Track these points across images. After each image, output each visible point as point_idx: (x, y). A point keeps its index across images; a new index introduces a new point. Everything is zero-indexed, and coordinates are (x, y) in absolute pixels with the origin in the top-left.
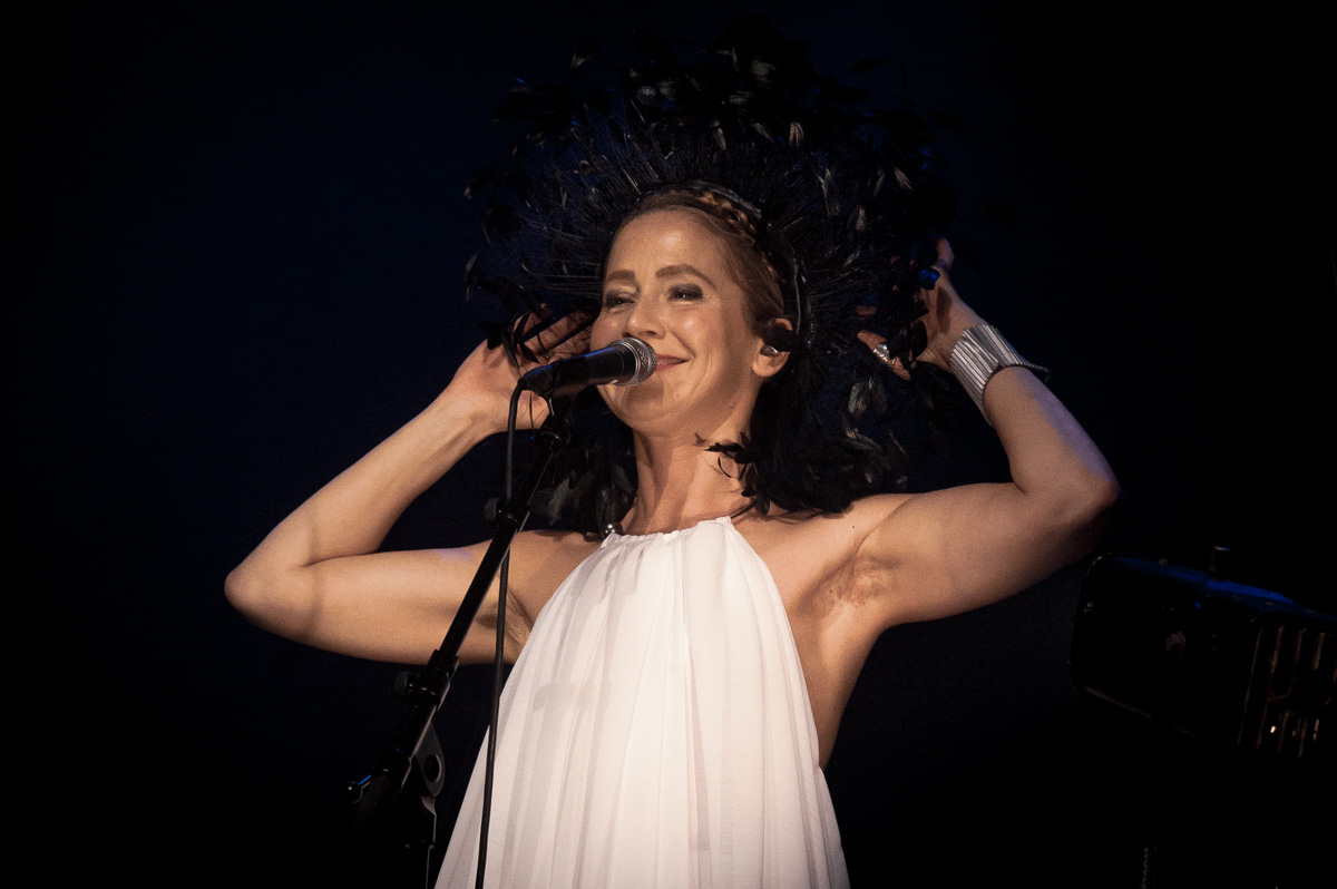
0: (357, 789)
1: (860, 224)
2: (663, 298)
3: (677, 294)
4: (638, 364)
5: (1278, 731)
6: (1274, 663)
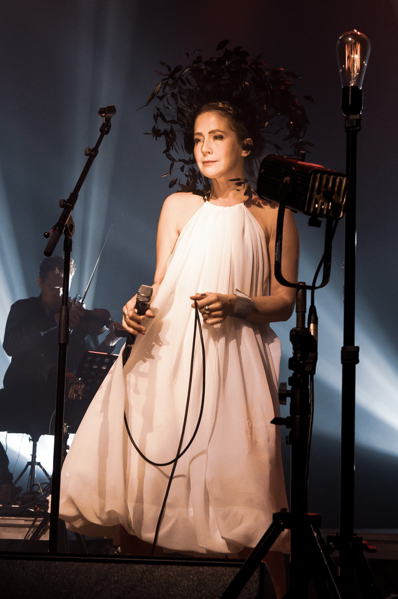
5: (318, 206)
6: (317, 185)
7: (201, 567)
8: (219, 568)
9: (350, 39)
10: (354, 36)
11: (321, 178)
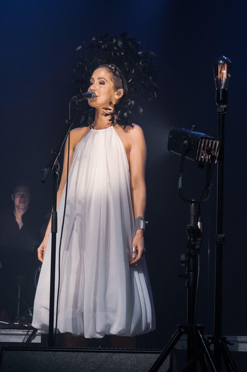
0: (44, 170)
1: (133, 72)
2: (98, 84)
3: (101, 83)
4: (92, 95)
5: (203, 157)
6: (202, 145)
7: (138, 354)
8: (148, 355)
9: (221, 62)
10: (223, 60)
11: (205, 142)
